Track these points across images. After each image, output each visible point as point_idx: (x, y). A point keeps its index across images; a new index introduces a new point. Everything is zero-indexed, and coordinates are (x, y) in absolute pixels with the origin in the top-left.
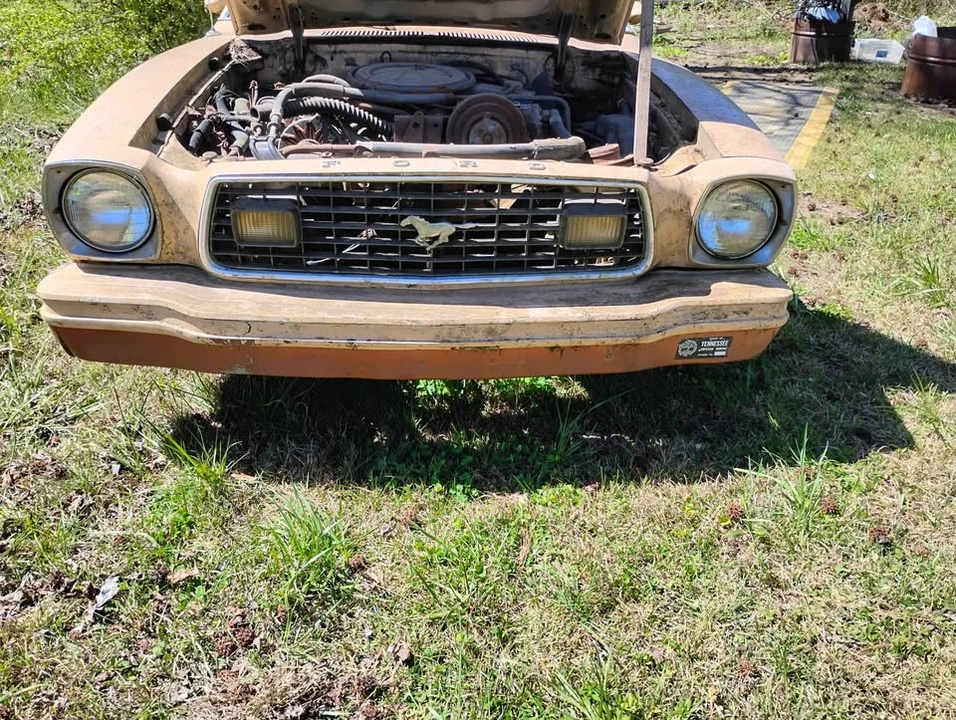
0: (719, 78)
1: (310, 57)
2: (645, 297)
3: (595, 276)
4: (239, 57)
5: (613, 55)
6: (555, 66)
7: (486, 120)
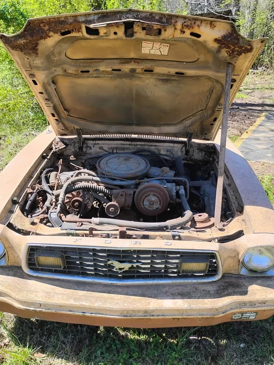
0: (259, 110)
1: (85, 145)
2: (217, 293)
3: (195, 281)
4: (56, 148)
5: (210, 145)
6: (186, 150)
7: (151, 196)
